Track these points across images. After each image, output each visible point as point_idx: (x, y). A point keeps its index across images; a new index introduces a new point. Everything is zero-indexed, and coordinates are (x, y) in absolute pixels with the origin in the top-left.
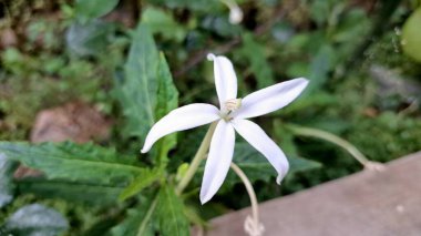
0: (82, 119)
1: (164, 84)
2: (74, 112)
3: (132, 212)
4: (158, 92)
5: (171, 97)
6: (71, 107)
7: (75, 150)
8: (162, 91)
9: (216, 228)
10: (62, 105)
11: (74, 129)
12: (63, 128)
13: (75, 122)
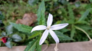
0: (33, 16)
1: (42, 17)
2: (32, 15)
3: (34, 40)
4: (40, 18)
5: (43, 20)
6: (31, 14)
7: (24, 26)
8: (41, 18)
9: (51, 46)
10: (29, 13)
11: (31, 18)
12: (29, 18)
13: (31, 17)
